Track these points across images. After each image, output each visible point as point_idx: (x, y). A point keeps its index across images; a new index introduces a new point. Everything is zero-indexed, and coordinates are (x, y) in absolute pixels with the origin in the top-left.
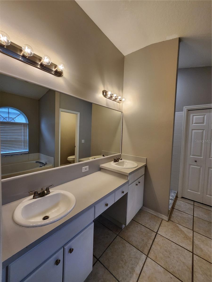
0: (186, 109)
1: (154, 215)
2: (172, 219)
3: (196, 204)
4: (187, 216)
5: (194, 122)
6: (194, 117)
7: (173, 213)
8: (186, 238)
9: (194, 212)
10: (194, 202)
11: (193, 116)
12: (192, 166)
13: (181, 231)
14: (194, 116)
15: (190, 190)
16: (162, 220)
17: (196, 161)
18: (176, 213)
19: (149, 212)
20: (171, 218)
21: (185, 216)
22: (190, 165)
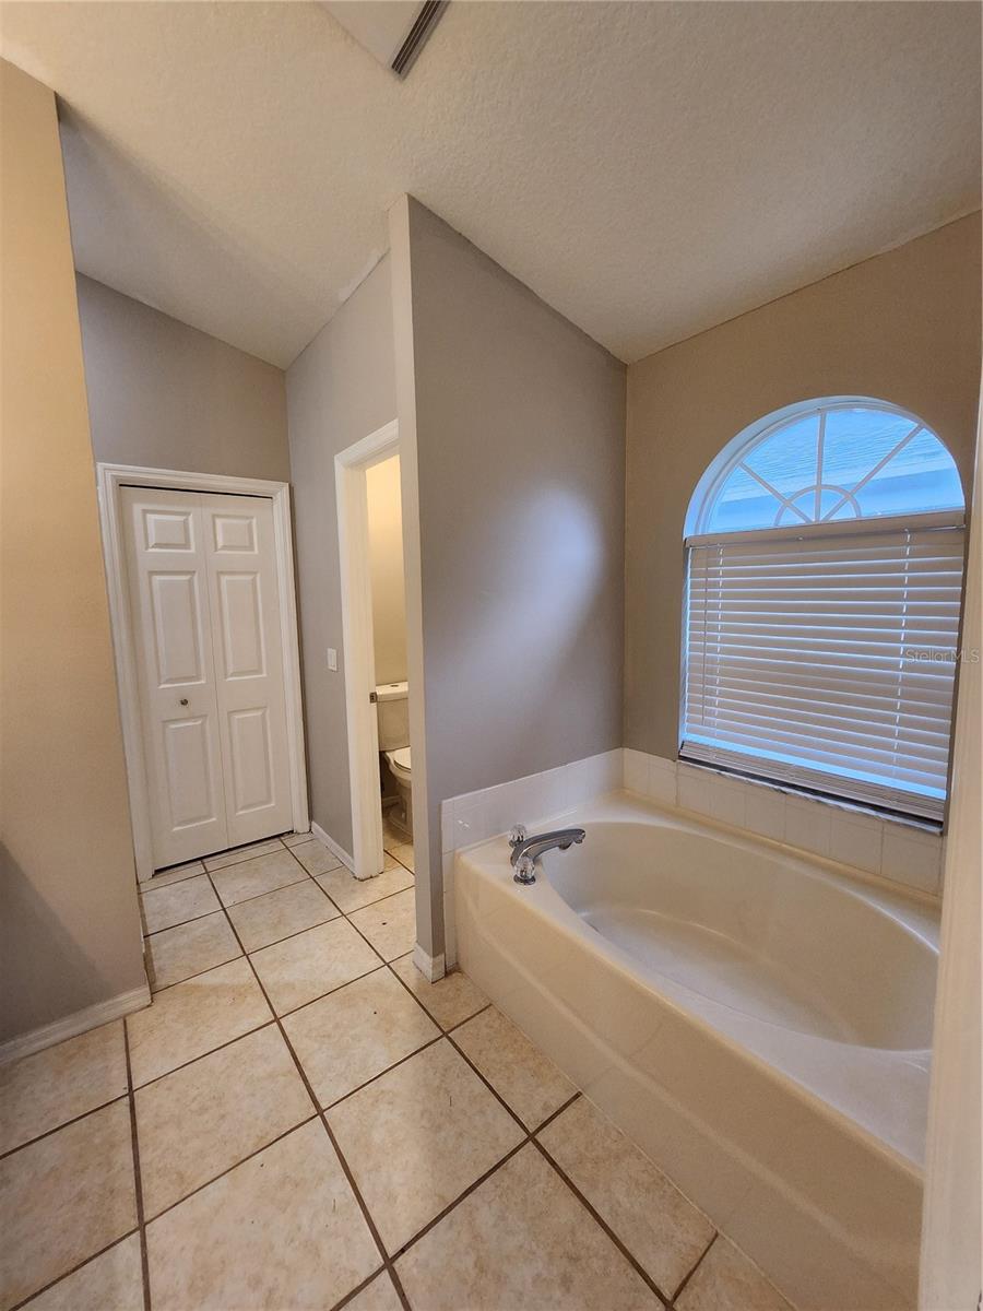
0: (109, 474)
1: (69, 1039)
2: (161, 983)
3: (211, 864)
4: (206, 927)
5: (152, 542)
6: (151, 517)
7: (154, 957)
8: (240, 995)
9: (218, 897)
10: (203, 864)
11: (145, 512)
12: (173, 726)
13: (215, 989)
14: (148, 516)
15: (179, 825)
16: (125, 1022)
17: (184, 702)
18: (165, 947)
19: (37, 1046)
20: (154, 982)
21: (199, 929)
22: (167, 721)
